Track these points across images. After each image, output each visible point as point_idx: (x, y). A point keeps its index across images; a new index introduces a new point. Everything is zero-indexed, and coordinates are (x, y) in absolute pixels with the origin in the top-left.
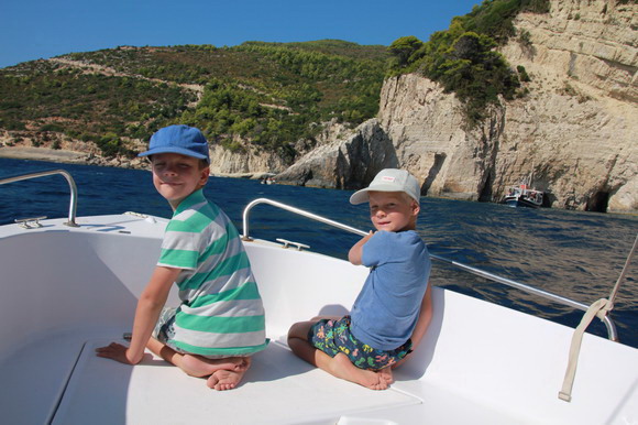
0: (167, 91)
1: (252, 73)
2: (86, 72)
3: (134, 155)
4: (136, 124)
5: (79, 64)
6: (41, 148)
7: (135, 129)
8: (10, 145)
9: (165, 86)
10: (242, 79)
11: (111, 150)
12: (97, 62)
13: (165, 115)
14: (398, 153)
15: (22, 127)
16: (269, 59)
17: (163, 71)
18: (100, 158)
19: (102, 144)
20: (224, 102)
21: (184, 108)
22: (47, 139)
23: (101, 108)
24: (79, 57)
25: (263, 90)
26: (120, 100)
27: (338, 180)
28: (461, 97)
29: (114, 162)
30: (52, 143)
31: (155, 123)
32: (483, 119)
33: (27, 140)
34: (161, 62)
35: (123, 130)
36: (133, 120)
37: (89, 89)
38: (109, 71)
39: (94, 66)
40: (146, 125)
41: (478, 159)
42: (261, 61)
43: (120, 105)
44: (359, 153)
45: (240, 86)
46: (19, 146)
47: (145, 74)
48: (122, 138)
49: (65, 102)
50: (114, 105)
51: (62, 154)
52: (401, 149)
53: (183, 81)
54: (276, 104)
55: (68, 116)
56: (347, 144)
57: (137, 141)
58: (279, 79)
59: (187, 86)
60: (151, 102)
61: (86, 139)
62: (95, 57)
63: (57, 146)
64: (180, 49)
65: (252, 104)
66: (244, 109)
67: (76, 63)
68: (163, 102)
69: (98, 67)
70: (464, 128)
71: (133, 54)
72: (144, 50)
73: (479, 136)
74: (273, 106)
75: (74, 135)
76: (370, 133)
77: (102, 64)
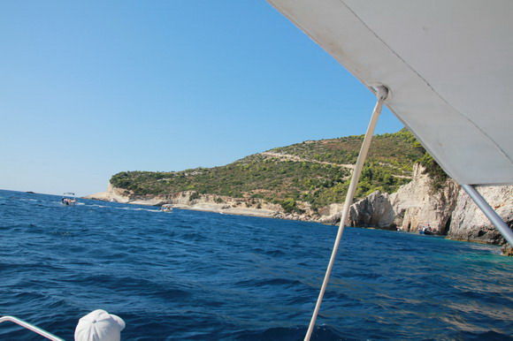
0: (330, 169)
1: (391, 153)
2: (282, 160)
3: (302, 212)
4: (306, 193)
5: (279, 155)
6: (250, 208)
7: (306, 196)
8: (234, 206)
9: (330, 166)
10: (382, 158)
11: (289, 209)
12: (289, 153)
13: (326, 186)
14: (394, 208)
15: (241, 196)
16: (406, 142)
17: (330, 156)
18: (283, 215)
19: (284, 205)
20: (367, 175)
21: (339, 181)
22: (254, 203)
23: (288, 182)
24: (279, 151)
25: (396, 165)
26: (299, 177)
27: (352, 223)
28: (432, 176)
29: (290, 216)
30: (256, 205)
31: (319, 191)
32: (443, 188)
33: (243, 203)
34: (330, 150)
35: (298, 197)
36: (305, 190)
37: (282, 171)
38: (296, 158)
39: (287, 156)
40: (313, 193)
41: (438, 211)
42: (400, 144)
43: (300, 180)
44: (366, 208)
45: (380, 164)
46: (239, 207)
47: (318, 159)
48: (297, 202)
49: (267, 180)
50: (296, 181)
51: (260, 212)
52: (396, 206)
53: (342, 162)
54: (405, 175)
55: (267, 188)
56: (357, 205)
57: (306, 203)
58: (410, 156)
59: (344, 166)
60: (319, 177)
61: (276, 202)
62: (288, 150)
63: (259, 207)
64: (344, 140)
65: (386, 176)
66: (381, 180)
67: (277, 154)
68: (327, 177)
69: (289, 156)
70: (429, 194)
71: (312, 146)
72: (320, 143)
73: (438, 197)
74: (403, 177)
75: (269, 200)
76: (373, 198)
77: (292, 154)
